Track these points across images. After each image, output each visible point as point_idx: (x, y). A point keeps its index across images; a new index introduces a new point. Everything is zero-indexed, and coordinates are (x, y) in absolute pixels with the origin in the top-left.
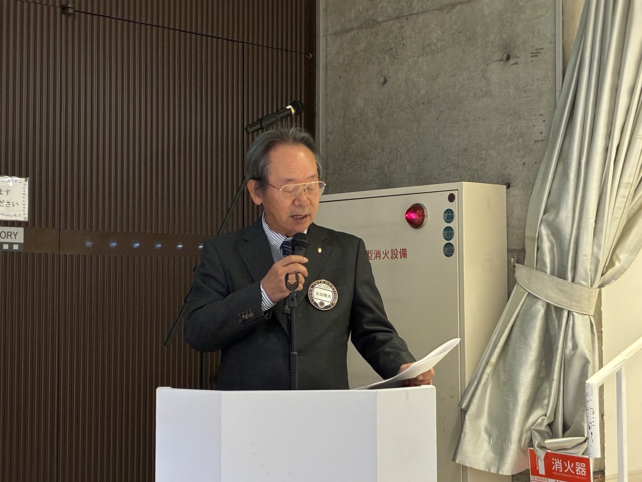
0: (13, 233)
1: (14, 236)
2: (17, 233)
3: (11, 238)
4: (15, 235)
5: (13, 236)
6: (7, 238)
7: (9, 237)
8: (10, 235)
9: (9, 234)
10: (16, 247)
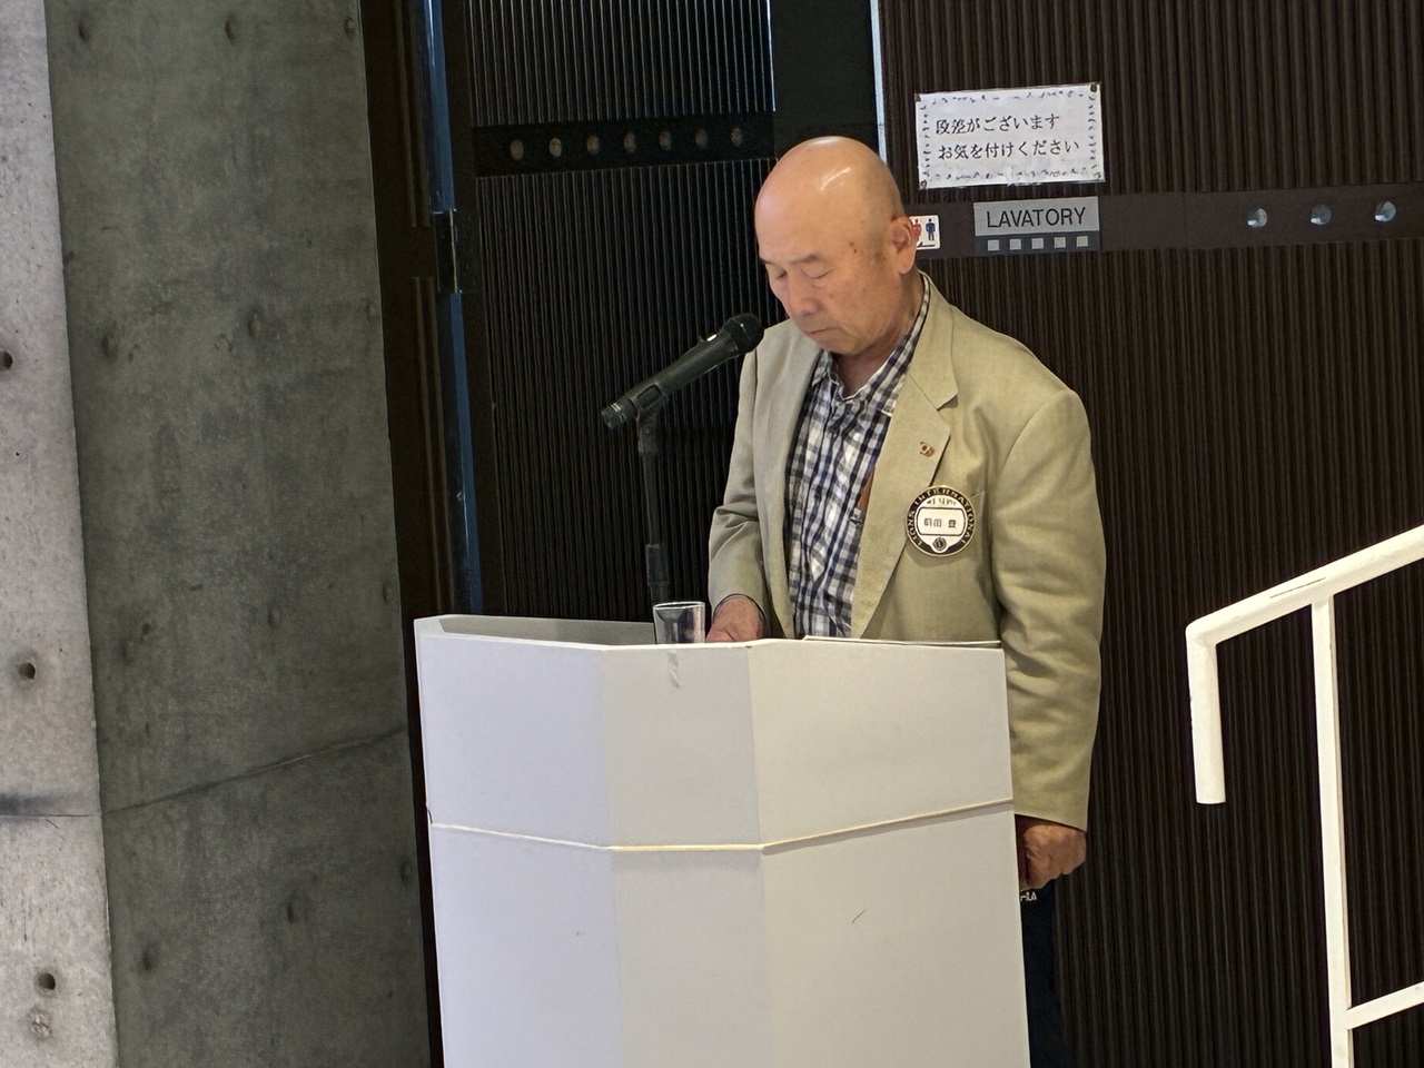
0: (1073, 211)
1: (1077, 218)
2: (1083, 209)
3: (1071, 222)
4: (1080, 216)
6: (1063, 223)
7: (1066, 220)
8: (1069, 217)
9: (1066, 213)
10: (1082, 242)
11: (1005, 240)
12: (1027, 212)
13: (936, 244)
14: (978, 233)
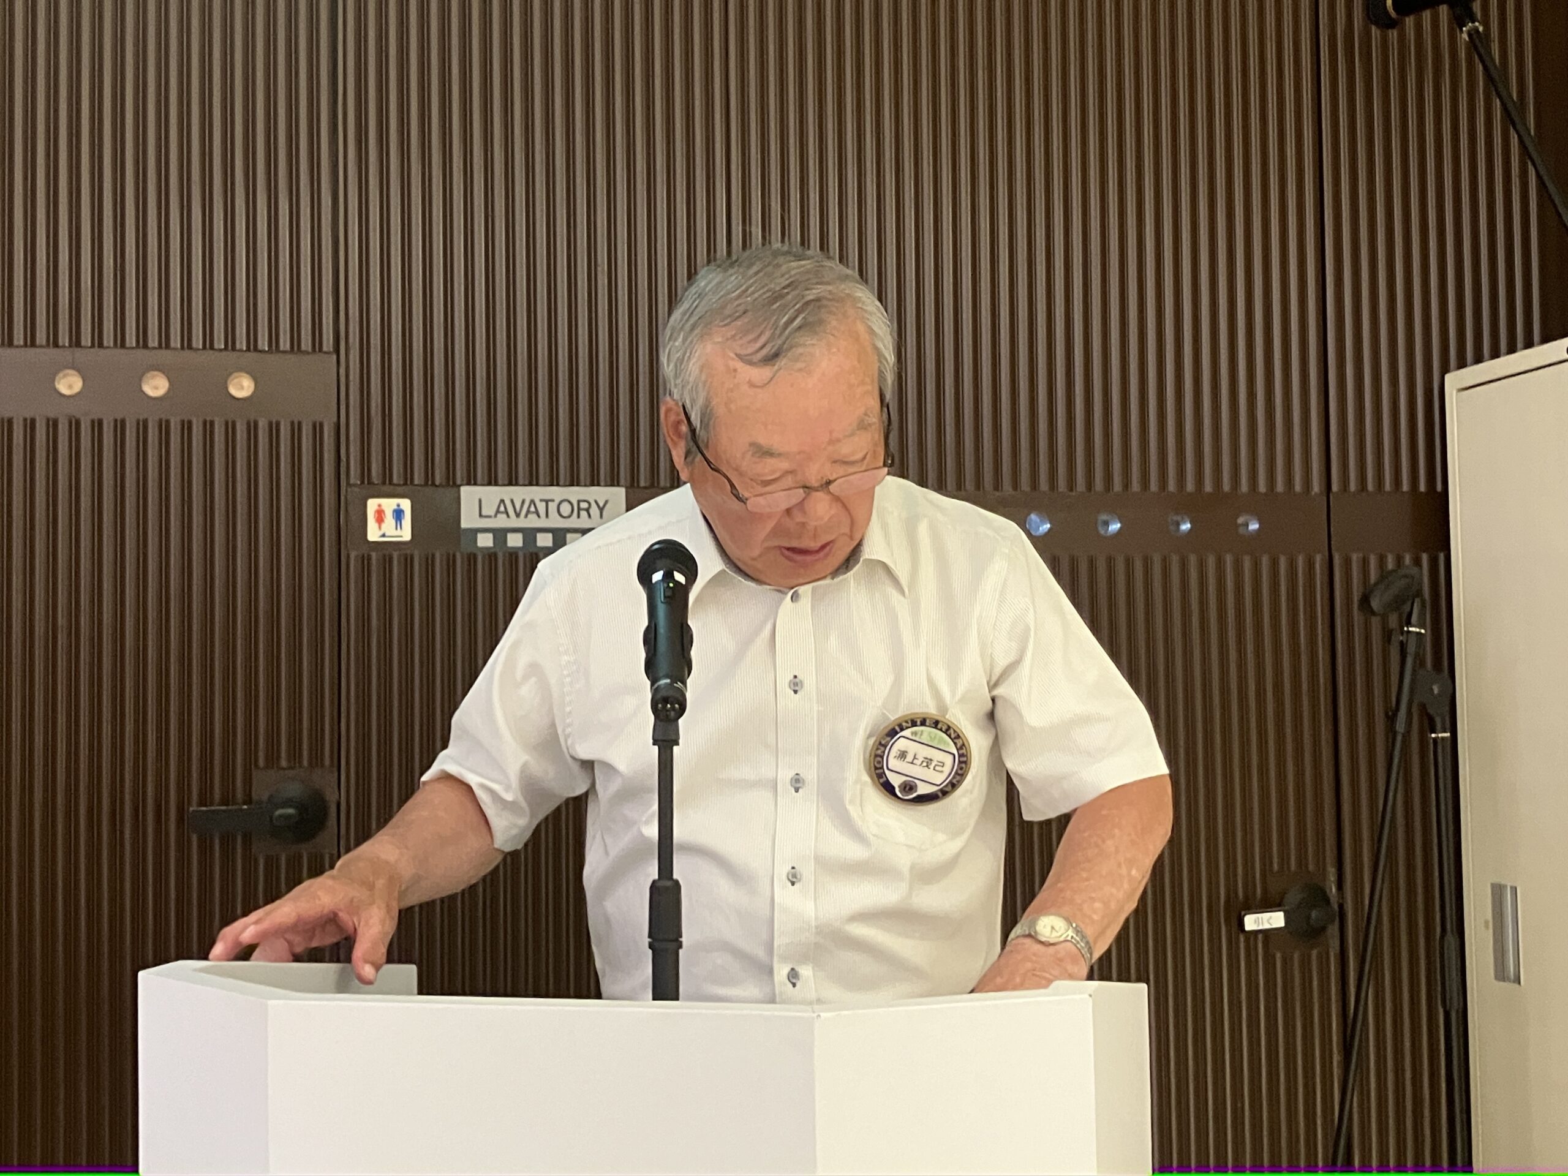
0: (594, 505)
1: (598, 512)
2: (606, 502)
3: (589, 516)
4: (601, 510)
5: (594, 511)
6: (579, 516)
7: (584, 514)
8: (587, 510)
9: (584, 505)
11: (500, 534)
12: (532, 502)
13: (406, 535)
14: (464, 525)
